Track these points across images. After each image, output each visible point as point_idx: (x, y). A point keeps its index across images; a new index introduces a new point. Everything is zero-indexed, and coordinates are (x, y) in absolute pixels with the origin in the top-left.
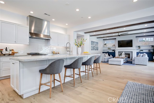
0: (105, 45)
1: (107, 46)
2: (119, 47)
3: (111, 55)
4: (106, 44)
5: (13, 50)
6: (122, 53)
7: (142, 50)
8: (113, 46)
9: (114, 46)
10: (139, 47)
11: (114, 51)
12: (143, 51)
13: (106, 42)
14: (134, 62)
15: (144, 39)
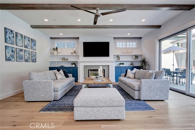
0: (54, 49)
1: (59, 54)
3: (70, 75)
4: (57, 49)
7: (122, 62)
8: (72, 53)
9: (75, 54)
10: (118, 57)
11: (75, 65)
12: (123, 64)
13: (56, 44)
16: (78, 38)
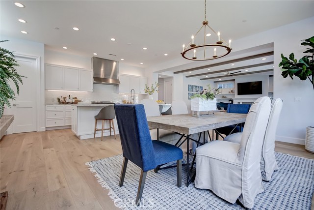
0: (216, 90)
2: (239, 94)
3: (223, 108)
5: (76, 98)
8: (229, 92)
9: (232, 92)
13: (218, 85)
16: (234, 80)
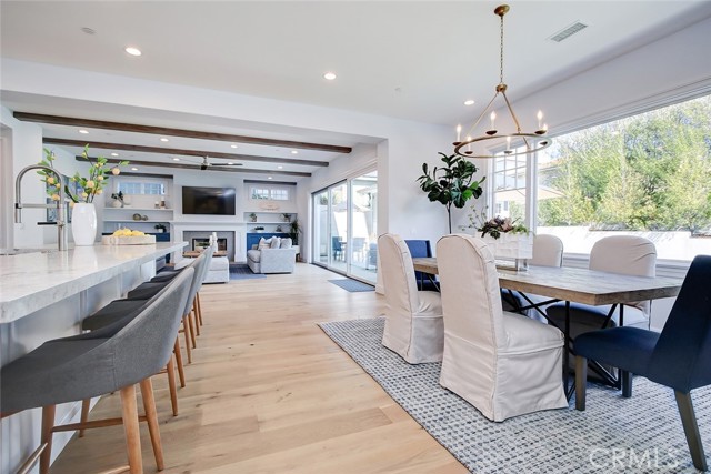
1: (126, 207)
4: (120, 195)
6: (211, 238)
7: (262, 226)
8: (156, 205)
9: (163, 208)
10: (253, 215)
11: (165, 230)
12: (262, 229)
13: (119, 184)
14: (260, 267)
15: (259, 191)
16: (172, 177)
